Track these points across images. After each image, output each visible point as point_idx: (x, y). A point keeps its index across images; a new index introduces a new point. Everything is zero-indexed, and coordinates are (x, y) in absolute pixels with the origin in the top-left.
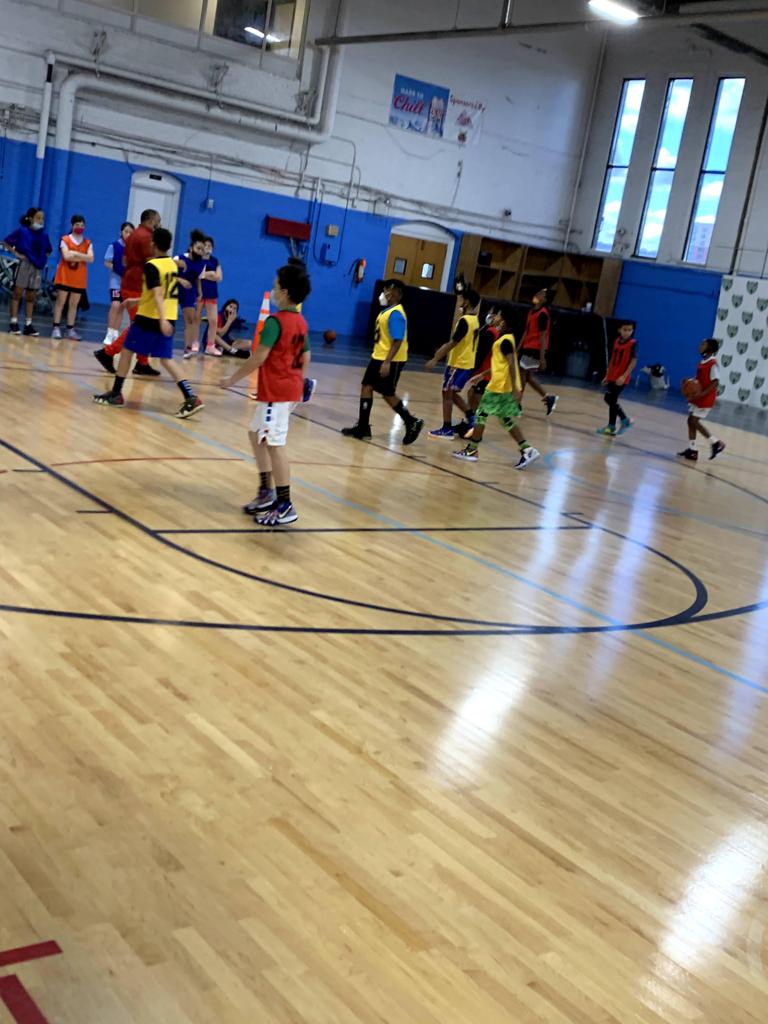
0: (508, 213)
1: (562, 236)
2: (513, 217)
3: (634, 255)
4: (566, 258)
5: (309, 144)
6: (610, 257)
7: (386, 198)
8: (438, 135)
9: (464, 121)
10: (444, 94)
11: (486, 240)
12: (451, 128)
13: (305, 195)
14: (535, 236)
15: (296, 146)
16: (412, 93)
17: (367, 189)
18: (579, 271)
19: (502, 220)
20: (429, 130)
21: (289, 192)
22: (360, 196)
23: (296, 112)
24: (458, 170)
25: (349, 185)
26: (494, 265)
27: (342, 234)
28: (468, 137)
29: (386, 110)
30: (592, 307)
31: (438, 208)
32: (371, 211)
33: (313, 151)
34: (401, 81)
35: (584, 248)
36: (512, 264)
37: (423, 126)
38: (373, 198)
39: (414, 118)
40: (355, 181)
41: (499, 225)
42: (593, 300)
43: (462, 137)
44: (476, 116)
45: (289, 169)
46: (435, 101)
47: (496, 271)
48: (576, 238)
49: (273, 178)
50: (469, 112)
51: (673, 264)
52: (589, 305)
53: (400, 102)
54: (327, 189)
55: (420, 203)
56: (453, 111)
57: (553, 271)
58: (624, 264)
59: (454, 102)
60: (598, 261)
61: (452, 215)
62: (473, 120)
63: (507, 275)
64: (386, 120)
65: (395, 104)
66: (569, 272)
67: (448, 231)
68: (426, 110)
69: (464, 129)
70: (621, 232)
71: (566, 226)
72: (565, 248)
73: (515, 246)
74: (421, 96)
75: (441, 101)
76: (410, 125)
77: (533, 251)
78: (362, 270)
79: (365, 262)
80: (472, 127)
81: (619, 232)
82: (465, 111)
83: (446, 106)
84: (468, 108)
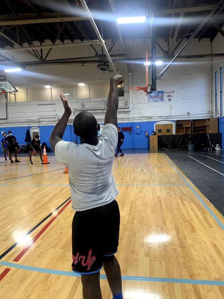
0: (189, 113)
1: (209, 115)
3: (221, 115)
5: (129, 111)
7: (151, 118)
8: (162, 101)
9: (169, 96)
10: (162, 92)
11: (177, 121)
12: (166, 98)
13: (130, 121)
15: (126, 113)
17: (144, 117)
19: (187, 115)
20: (160, 101)
21: (126, 122)
23: (125, 106)
24: (170, 108)
25: (140, 117)
26: (184, 126)
27: (141, 127)
29: (147, 100)
31: (166, 117)
32: (147, 121)
33: (130, 113)
37: (158, 101)
38: (147, 118)
39: (155, 99)
40: (142, 116)
43: (170, 100)
45: (125, 117)
46: (160, 94)
48: (212, 115)
49: (122, 120)
50: (170, 94)
54: (135, 119)
55: (160, 117)
56: (165, 95)
58: (218, 119)
59: (165, 93)
61: (171, 117)
62: (172, 95)
63: (188, 128)
64: (147, 102)
65: (149, 98)
67: (172, 121)
68: (158, 97)
69: (170, 98)
74: (156, 94)
76: (154, 101)
77: (194, 120)
78: (147, 134)
79: (147, 132)
80: (172, 97)
82: (169, 94)
83: (163, 94)
84: (170, 93)
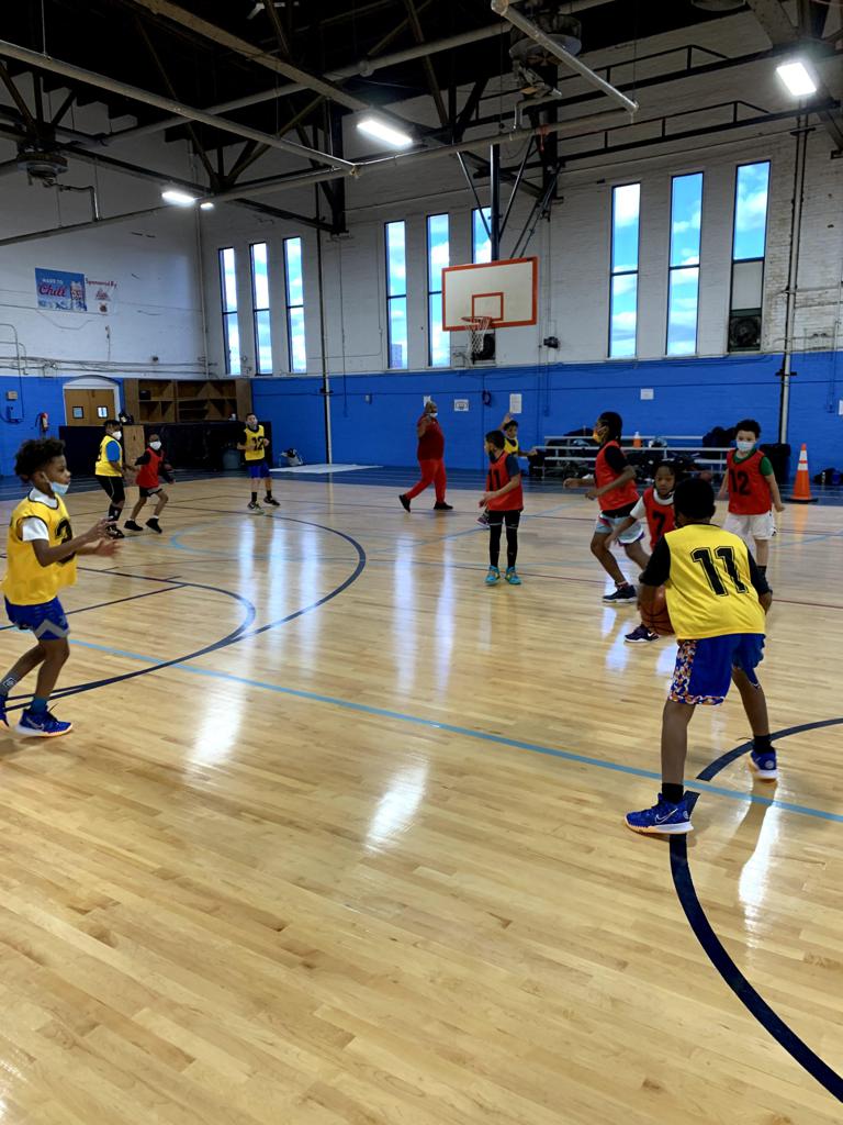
0: (156, 359)
1: (202, 369)
2: (161, 361)
3: (257, 374)
4: (209, 384)
6: (240, 379)
7: (52, 363)
8: (82, 310)
9: (102, 296)
10: (80, 278)
11: (141, 381)
12: (93, 303)
14: (181, 372)
16: (52, 281)
17: (32, 359)
18: (222, 393)
19: (152, 365)
20: (75, 308)
22: (30, 365)
24: (106, 333)
25: (17, 358)
26: (153, 399)
27: (21, 396)
28: (108, 307)
29: (34, 297)
30: (237, 417)
31: (98, 364)
32: (41, 375)
34: (40, 273)
35: (222, 376)
36: (168, 395)
37: (69, 305)
38: (41, 365)
39: (60, 300)
40: (22, 355)
41: (151, 368)
42: (235, 412)
43: (104, 309)
44: (110, 291)
46: (73, 284)
47: (156, 403)
48: (213, 369)
50: (104, 289)
51: (285, 376)
52: (234, 415)
53: (43, 289)
55: (82, 363)
56: (91, 291)
57: (201, 396)
58: (252, 380)
59: (90, 283)
60: (231, 383)
61: (110, 367)
62: (109, 294)
63: (165, 405)
64: (37, 305)
65: (40, 291)
66: (214, 395)
67: (110, 379)
68: (67, 292)
69: (104, 302)
70: (244, 360)
71: (203, 361)
72: (208, 378)
73: (167, 382)
74: (61, 282)
75: (79, 284)
76: (58, 306)
77: (182, 383)
78: (45, 421)
79: (46, 415)
80: (109, 300)
81: (242, 359)
82: (101, 290)
83: (83, 287)
84: (103, 286)
